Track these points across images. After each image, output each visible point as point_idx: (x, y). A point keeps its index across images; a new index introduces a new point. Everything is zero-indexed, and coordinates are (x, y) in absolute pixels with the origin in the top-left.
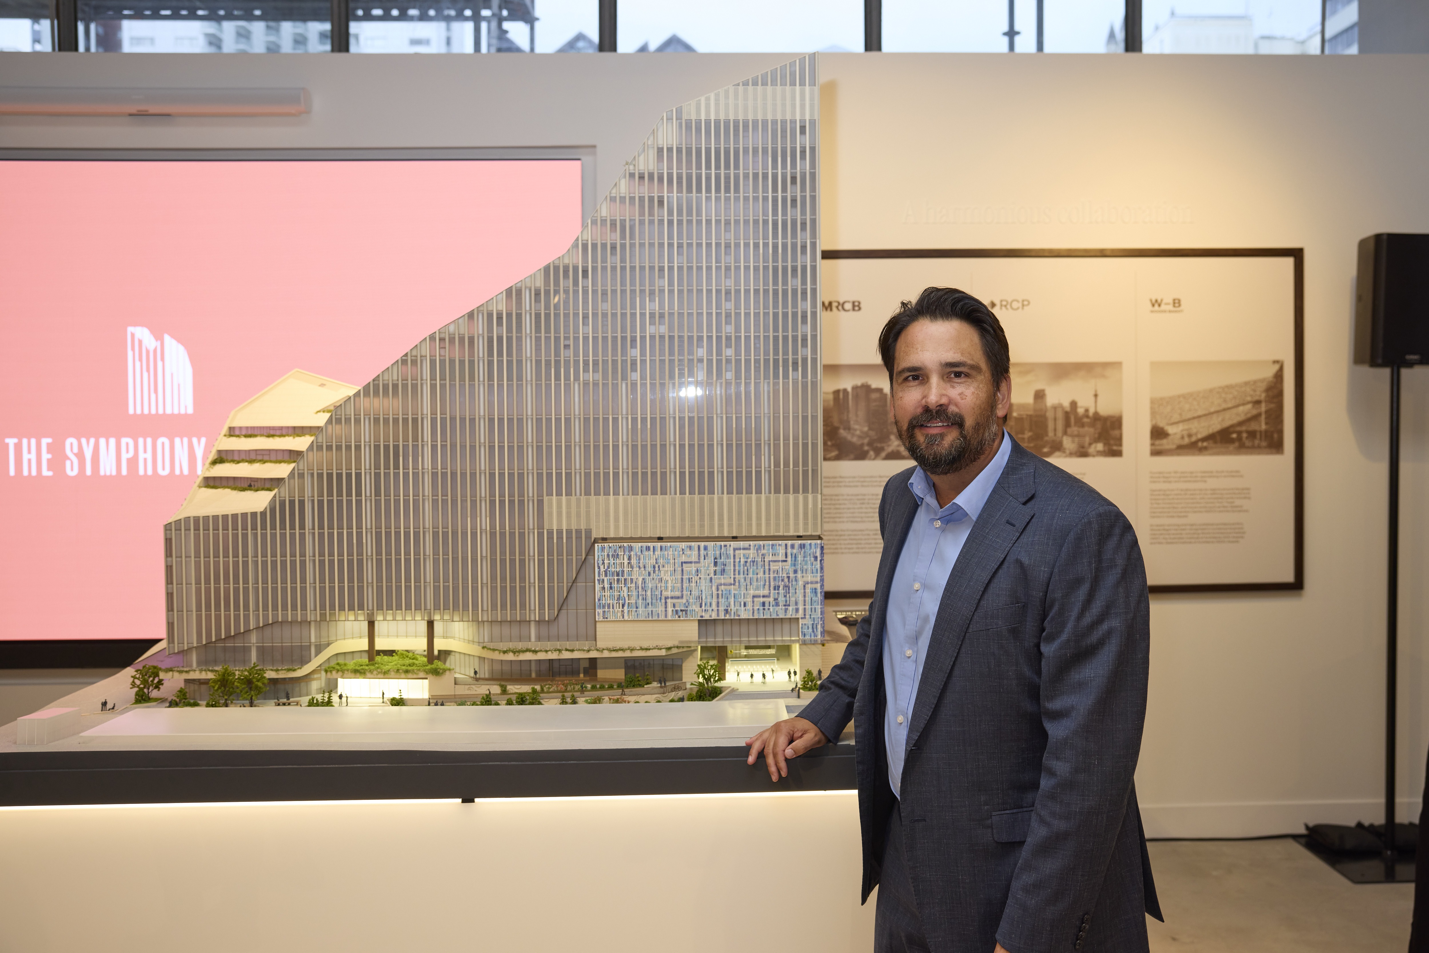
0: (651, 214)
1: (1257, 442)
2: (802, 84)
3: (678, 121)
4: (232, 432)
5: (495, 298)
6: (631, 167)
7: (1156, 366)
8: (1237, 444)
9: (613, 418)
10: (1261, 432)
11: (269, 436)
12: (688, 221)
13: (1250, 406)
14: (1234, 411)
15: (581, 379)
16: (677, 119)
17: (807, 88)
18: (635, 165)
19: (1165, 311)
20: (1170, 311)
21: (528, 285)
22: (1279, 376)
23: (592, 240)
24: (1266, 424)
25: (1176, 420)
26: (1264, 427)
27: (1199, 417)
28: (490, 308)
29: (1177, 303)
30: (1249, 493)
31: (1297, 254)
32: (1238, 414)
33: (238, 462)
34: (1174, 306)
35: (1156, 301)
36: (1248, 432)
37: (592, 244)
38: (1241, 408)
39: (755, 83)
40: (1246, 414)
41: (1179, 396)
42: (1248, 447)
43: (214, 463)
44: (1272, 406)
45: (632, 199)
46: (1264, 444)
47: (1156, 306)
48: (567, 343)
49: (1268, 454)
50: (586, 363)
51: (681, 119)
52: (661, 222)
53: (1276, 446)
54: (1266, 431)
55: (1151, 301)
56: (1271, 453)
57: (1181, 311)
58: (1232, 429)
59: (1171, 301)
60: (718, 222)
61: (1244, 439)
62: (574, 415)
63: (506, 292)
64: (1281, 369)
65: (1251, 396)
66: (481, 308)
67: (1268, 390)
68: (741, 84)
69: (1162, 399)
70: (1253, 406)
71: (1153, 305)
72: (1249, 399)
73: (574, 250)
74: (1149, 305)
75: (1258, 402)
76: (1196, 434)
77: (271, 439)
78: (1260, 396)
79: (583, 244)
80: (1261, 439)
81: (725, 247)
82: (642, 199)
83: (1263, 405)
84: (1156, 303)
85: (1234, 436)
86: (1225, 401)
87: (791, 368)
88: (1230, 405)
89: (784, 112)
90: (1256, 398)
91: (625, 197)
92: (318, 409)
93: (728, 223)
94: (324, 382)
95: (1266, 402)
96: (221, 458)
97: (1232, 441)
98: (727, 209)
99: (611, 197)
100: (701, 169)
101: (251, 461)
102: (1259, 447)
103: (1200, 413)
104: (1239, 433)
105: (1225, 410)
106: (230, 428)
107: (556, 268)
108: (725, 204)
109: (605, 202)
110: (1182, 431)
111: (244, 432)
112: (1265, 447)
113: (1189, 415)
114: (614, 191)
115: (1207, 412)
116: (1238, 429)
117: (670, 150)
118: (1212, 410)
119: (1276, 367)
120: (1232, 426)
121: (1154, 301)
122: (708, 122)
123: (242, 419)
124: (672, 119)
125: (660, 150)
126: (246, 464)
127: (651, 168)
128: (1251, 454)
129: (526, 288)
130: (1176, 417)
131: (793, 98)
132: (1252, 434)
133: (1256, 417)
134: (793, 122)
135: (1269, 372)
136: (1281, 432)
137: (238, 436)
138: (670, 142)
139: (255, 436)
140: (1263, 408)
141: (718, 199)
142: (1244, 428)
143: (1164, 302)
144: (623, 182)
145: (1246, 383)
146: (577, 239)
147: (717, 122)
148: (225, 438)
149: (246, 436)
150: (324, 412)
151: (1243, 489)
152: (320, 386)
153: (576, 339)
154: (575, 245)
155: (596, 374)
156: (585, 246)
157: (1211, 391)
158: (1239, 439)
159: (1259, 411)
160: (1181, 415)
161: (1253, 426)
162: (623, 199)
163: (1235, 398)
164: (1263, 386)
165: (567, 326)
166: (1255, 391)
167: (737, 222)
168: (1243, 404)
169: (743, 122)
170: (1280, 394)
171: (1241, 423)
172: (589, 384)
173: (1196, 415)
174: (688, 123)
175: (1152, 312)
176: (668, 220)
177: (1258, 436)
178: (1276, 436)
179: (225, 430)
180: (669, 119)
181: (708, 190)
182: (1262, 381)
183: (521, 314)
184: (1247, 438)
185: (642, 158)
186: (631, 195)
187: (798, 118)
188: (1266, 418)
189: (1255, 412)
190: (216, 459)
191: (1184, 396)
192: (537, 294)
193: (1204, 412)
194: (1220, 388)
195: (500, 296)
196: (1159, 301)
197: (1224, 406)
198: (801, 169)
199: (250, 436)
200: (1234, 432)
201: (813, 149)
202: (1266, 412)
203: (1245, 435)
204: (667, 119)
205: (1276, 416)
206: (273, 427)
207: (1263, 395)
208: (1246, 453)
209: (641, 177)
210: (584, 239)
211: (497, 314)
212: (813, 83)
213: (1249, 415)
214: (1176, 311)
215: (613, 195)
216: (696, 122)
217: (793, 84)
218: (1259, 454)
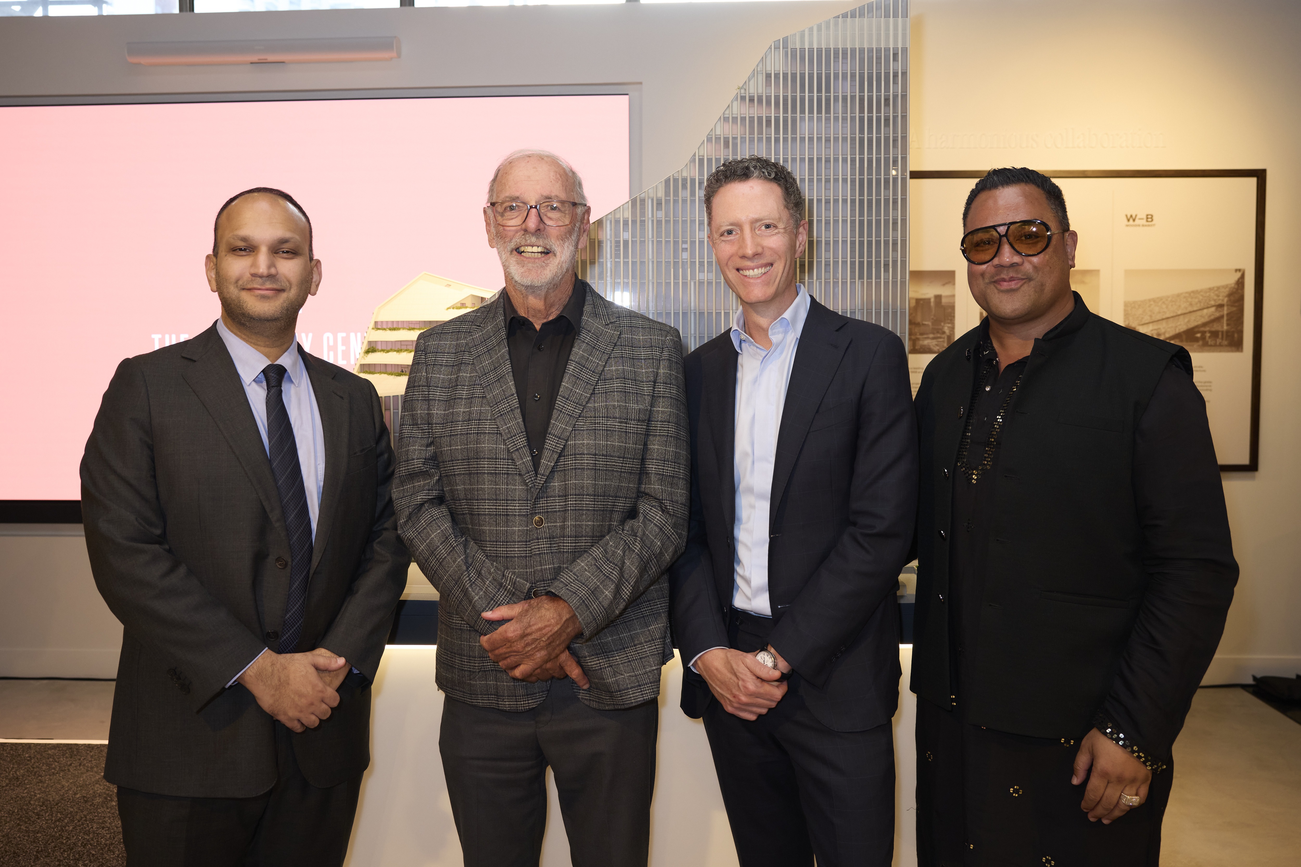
0: (760, 132)
1: (1219, 341)
2: (896, 16)
3: (784, 50)
4: (378, 326)
5: (621, 207)
6: (743, 91)
7: (1129, 273)
8: (1201, 343)
9: (725, 313)
10: (1222, 332)
11: (410, 329)
12: (792, 138)
13: (1213, 309)
14: (1199, 313)
15: (697, 279)
16: (783, 48)
17: (900, 19)
18: (745, 90)
19: (1139, 225)
20: (1143, 225)
21: (651, 195)
22: (1241, 283)
23: (707, 156)
24: (1228, 325)
25: (1147, 322)
26: (1225, 328)
27: (1168, 318)
28: (617, 216)
29: (1150, 218)
30: (1210, 386)
31: (1260, 175)
32: (1201, 316)
33: (388, 352)
34: (1147, 221)
35: (1131, 216)
36: (1210, 332)
37: (708, 159)
38: (1205, 311)
39: (853, 16)
40: (1210, 316)
41: (1150, 300)
42: (1211, 346)
43: (367, 352)
44: (1234, 309)
45: (743, 119)
46: (1225, 343)
47: (1131, 220)
48: (685, 246)
49: (1228, 351)
50: (701, 264)
51: (787, 48)
52: (769, 139)
53: (1236, 344)
54: (1227, 332)
55: (1127, 216)
56: (1232, 351)
57: (1154, 225)
58: (1196, 330)
59: (1145, 217)
60: (819, 139)
61: (1207, 338)
62: (691, 310)
63: (632, 202)
64: (1243, 276)
65: (1215, 300)
66: (610, 216)
67: (1230, 295)
68: (841, 16)
69: (1134, 302)
70: (1216, 309)
71: (1129, 220)
72: (1213, 303)
73: (692, 164)
74: (1126, 220)
75: (1221, 306)
76: (1164, 333)
77: (412, 331)
78: (1223, 300)
79: (699, 159)
80: (1222, 339)
81: (826, 161)
82: (752, 119)
83: (1225, 308)
84: (1131, 218)
85: (1199, 335)
86: (1191, 304)
87: (882, 269)
88: (1195, 309)
89: (879, 40)
90: (1220, 302)
91: (737, 118)
92: (448, 307)
93: (828, 140)
94: (450, 283)
95: (1227, 305)
96: (372, 349)
97: (1197, 340)
98: (827, 127)
99: (724, 117)
100: (804, 92)
101: (399, 351)
102: (1220, 345)
103: (1168, 315)
104: (1203, 333)
105: (1190, 312)
106: (376, 323)
107: (676, 180)
108: (825, 123)
109: (719, 122)
110: (1152, 330)
111: (390, 326)
112: (1226, 346)
113: (1159, 317)
114: (727, 112)
115: (1175, 314)
116: (1202, 329)
117: (777, 76)
118: (1179, 313)
119: (1239, 275)
120: (1197, 327)
121: (1129, 216)
122: (811, 51)
123: (386, 315)
124: (779, 48)
125: (768, 76)
126: (395, 353)
127: (760, 91)
128: (1213, 351)
129: (649, 198)
130: (1147, 319)
131: (887, 29)
132: (1215, 334)
133: (1218, 319)
134: (887, 50)
135: (1232, 279)
136: (1241, 332)
137: (385, 329)
138: (777, 69)
139: (398, 329)
140: (1225, 311)
141: (819, 119)
142: (1207, 329)
143: (1138, 217)
144: (735, 104)
145: (1211, 289)
146: (695, 155)
147: (819, 51)
148: (374, 330)
149: (390, 329)
150: (453, 308)
151: (1205, 382)
152: (446, 286)
153: (693, 243)
154: (693, 160)
155: (710, 274)
156: (701, 161)
157: (1178, 295)
158: (1203, 338)
159: (1221, 313)
160: (1151, 316)
161: (1216, 327)
162: (735, 119)
163: (1200, 302)
164: (1226, 291)
165: (684, 232)
166: (1218, 296)
167: (836, 139)
168: (1208, 308)
169: (842, 50)
170: (1242, 298)
171: (1204, 325)
172: (704, 282)
173: (1164, 317)
174: (794, 51)
175: (1127, 226)
176: (775, 137)
177: (1220, 336)
178: (1236, 335)
179: (372, 325)
180: (776, 48)
181: (811, 111)
182: (1225, 287)
183: (644, 221)
184: (1210, 337)
185: (752, 82)
186: (742, 116)
187: (891, 47)
188: (1227, 320)
189: (1217, 314)
190: (369, 349)
191: (1154, 300)
192: (659, 203)
193: (1172, 315)
194: (1187, 293)
195: (627, 205)
196: (1134, 216)
197: (1190, 309)
198: (893, 92)
199: (394, 329)
200: (1198, 332)
201: (904, 74)
202: (1228, 314)
203: (1208, 335)
204: (774, 48)
205: (1237, 318)
206: (412, 321)
207: (1226, 299)
208: (1209, 351)
209: (752, 100)
210: (700, 154)
211: (624, 221)
212: (905, 15)
213: (1212, 317)
214: (1149, 226)
215: (727, 116)
216: (800, 51)
217: (887, 16)
218: (1220, 351)
